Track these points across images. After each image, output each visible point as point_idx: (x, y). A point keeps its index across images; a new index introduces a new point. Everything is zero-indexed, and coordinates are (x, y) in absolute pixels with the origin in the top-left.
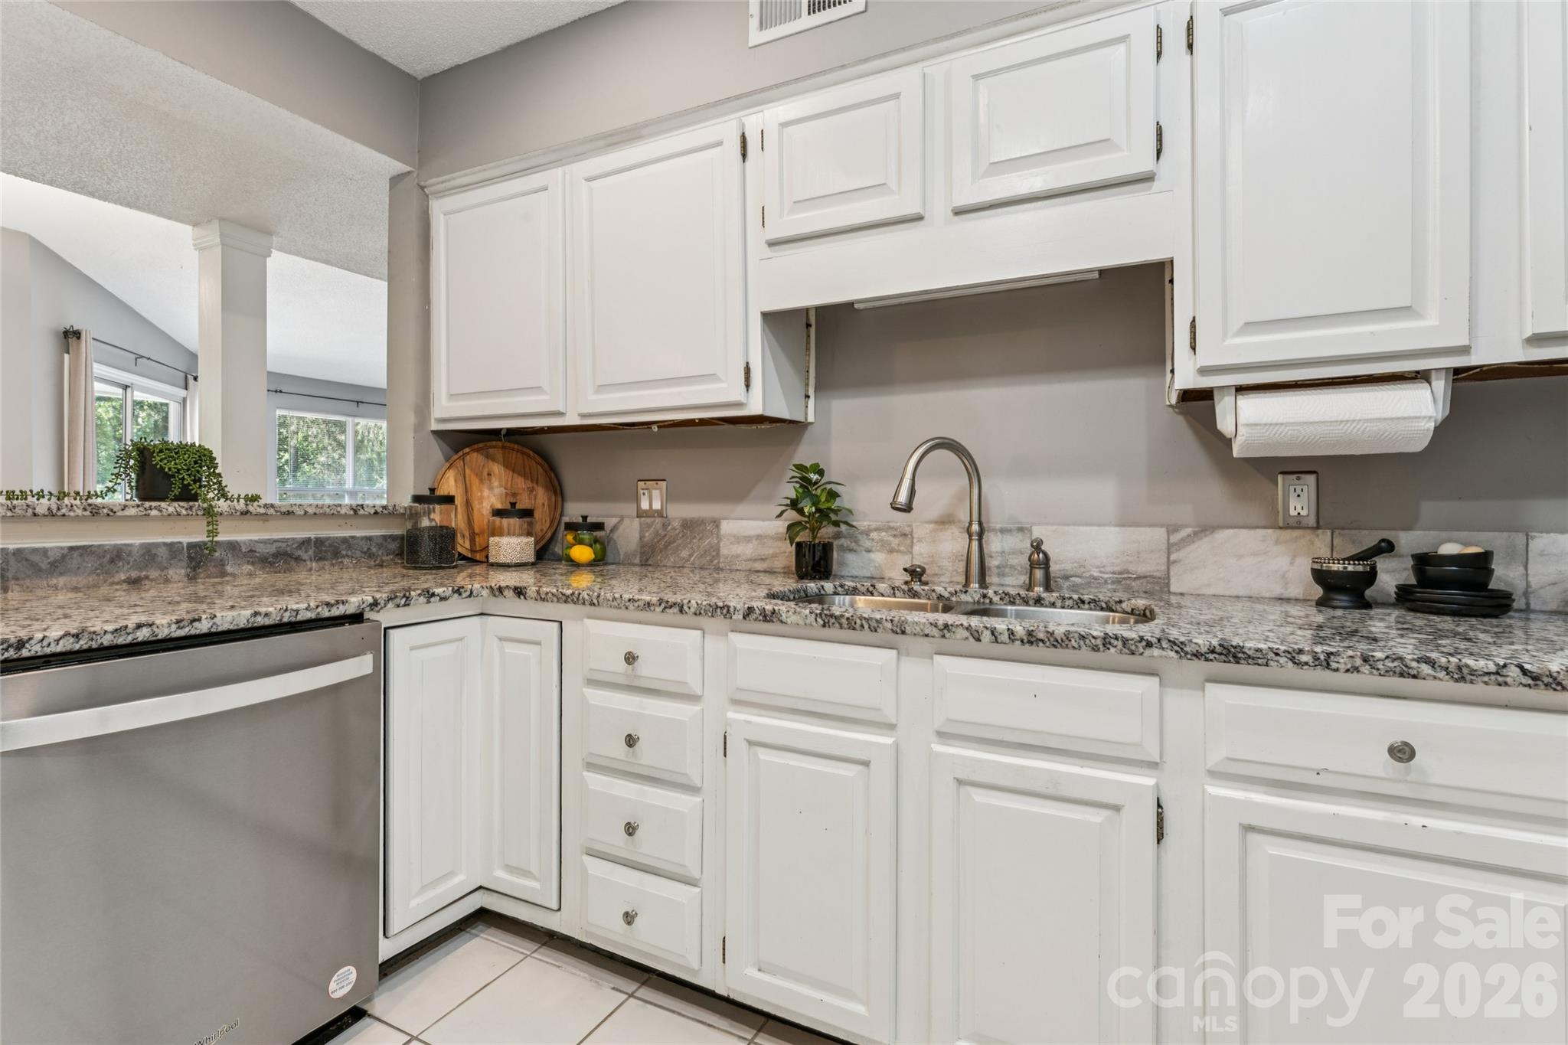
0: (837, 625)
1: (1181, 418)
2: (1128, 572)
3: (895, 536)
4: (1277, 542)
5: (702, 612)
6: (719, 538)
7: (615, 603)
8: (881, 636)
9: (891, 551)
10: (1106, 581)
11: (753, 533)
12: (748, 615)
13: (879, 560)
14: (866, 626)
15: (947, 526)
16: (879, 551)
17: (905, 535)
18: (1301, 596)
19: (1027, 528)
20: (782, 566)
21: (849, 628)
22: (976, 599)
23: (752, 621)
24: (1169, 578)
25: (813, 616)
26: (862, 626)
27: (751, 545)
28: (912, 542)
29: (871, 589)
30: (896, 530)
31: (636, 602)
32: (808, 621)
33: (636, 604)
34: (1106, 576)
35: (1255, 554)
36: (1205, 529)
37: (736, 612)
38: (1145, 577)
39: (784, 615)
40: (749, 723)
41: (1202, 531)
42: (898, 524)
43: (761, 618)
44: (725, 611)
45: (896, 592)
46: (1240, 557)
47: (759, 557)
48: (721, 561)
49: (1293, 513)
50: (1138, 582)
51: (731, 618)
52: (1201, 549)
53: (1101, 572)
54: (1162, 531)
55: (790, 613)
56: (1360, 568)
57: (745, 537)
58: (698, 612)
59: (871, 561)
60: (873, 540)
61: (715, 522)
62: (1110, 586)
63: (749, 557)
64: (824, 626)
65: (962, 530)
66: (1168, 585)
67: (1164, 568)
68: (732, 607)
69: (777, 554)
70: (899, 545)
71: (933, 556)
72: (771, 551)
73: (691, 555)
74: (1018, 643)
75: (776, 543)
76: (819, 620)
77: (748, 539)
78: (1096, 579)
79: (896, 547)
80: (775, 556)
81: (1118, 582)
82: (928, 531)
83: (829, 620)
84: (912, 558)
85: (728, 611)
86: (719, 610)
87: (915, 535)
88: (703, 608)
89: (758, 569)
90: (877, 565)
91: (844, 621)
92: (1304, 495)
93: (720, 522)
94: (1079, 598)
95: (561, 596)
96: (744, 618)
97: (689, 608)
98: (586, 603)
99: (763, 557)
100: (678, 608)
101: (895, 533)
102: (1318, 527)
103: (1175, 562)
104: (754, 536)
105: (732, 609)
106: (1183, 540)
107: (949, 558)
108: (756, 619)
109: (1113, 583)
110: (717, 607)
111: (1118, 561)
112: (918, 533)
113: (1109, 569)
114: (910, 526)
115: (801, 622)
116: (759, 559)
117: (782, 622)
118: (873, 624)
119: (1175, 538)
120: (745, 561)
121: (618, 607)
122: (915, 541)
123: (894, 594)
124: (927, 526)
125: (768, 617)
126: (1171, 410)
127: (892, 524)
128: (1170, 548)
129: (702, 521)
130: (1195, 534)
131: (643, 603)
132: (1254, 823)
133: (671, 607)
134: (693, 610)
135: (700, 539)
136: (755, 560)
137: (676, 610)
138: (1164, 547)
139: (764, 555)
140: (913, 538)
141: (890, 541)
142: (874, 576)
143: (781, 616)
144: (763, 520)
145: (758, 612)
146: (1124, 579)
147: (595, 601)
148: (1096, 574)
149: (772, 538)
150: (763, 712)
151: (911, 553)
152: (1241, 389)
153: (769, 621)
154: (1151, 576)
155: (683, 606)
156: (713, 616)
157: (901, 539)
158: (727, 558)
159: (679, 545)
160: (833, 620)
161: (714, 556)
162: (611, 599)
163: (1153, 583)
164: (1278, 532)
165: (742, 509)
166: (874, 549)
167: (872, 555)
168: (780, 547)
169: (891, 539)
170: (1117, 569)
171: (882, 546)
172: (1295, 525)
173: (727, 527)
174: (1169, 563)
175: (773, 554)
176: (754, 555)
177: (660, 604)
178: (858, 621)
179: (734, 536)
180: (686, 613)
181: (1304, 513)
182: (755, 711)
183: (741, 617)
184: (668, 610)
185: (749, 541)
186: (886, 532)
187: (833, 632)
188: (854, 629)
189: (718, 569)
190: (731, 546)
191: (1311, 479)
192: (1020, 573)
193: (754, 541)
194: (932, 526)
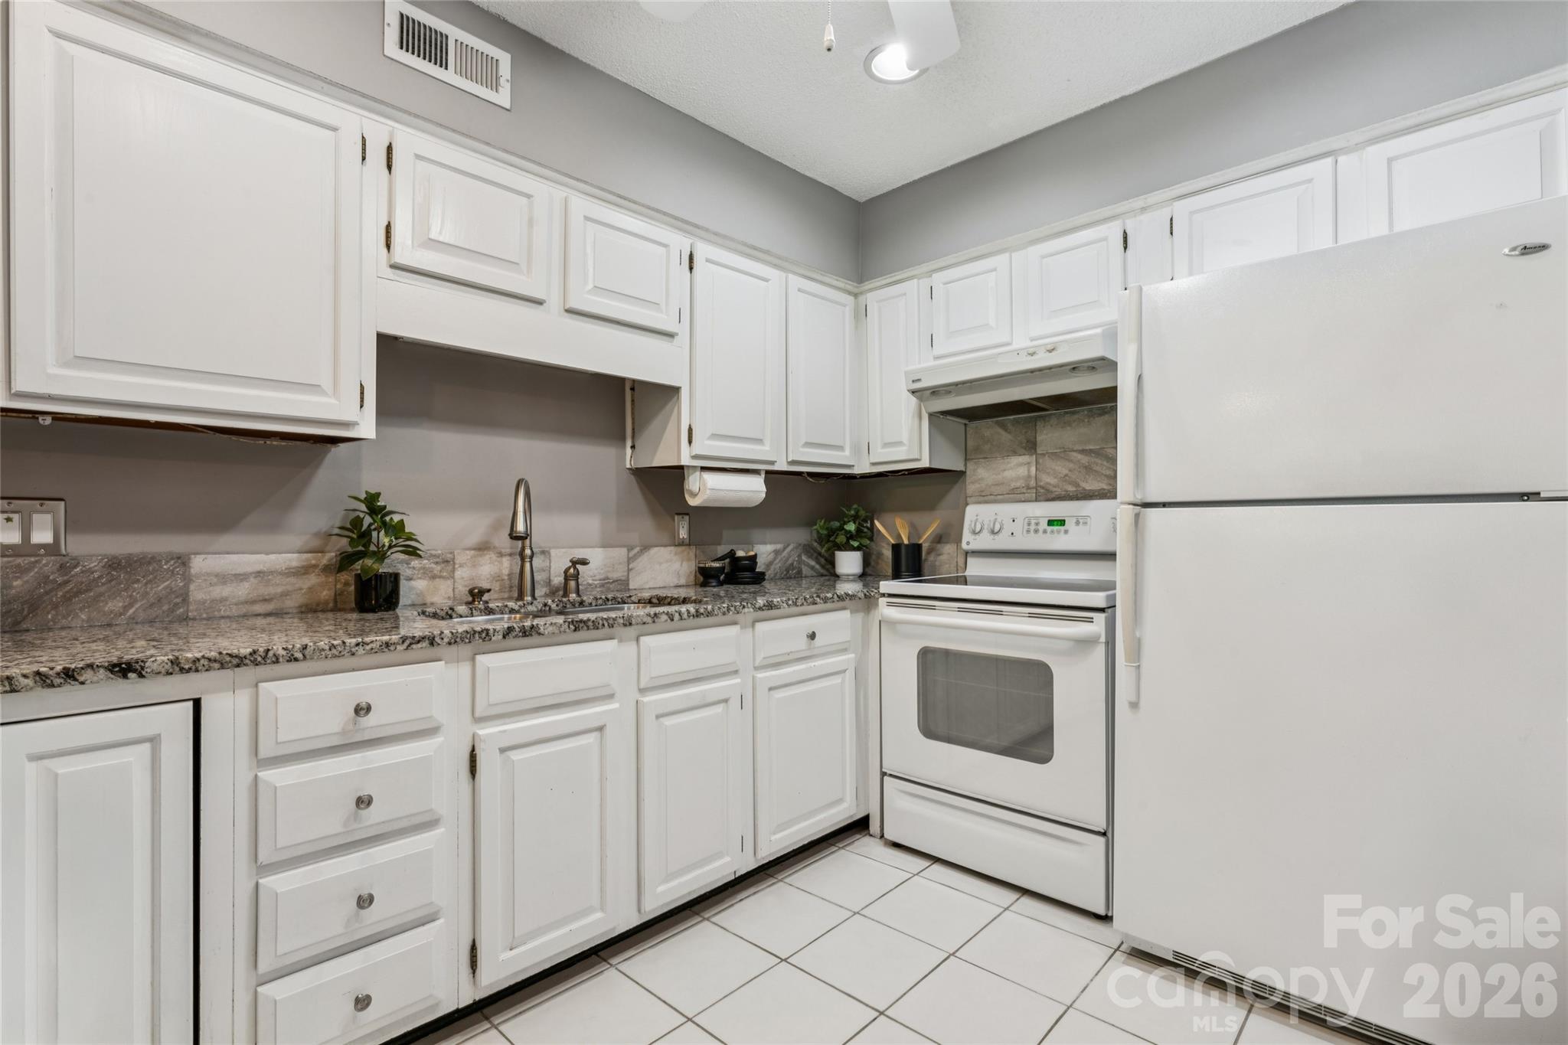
0: (585, 628)
1: (632, 477)
2: (608, 579)
3: (437, 563)
4: (676, 554)
5: (458, 640)
6: (188, 579)
7: (334, 651)
8: (619, 630)
9: (434, 577)
10: (596, 587)
11: (249, 569)
12: (508, 634)
13: (420, 587)
14: (606, 625)
15: (485, 552)
16: (420, 578)
17: (447, 561)
18: (685, 584)
19: (547, 551)
20: (297, 605)
21: (594, 629)
22: (540, 608)
23: (512, 639)
24: (628, 580)
25: (567, 624)
26: (603, 625)
27: (246, 585)
28: (454, 568)
29: (450, 612)
30: (438, 557)
31: (368, 644)
32: (562, 629)
33: (368, 648)
34: (596, 582)
35: (667, 561)
36: (645, 548)
37: (496, 634)
38: (617, 581)
39: (542, 628)
40: (505, 731)
41: (645, 549)
42: (440, 552)
43: (521, 634)
44: (484, 635)
45: (474, 611)
46: (660, 564)
47: (261, 598)
48: (191, 608)
49: (681, 537)
50: (613, 585)
51: (491, 639)
52: (643, 561)
53: (593, 580)
54: (625, 550)
55: (547, 625)
56: (718, 565)
57: (235, 575)
58: (453, 641)
59: (411, 588)
60: (414, 568)
61: (179, 558)
62: (599, 589)
63: (242, 599)
64: (575, 630)
65: (497, 555)
66: (628, 584)
67: (626, 574)
68: (492, 630)
69: (288, 591)
70: (441, 571)
71: (473, 579)
72: (279, 590)
73: (126, 608)
74: (692, 617)
75: (288, 580)
76: (571, 626)
77: (241, 577)
78: (590, 585)
79: (439, 574)
80: (285, 594)
81: (602, 586)
82: (469, 557)
83: (578, 626)
84: (454, 582)
85: (487, 634)
86: (477, 635)
87: (457, 562)
88: (459, 636)
89: (258, 612)
90: (418, 592)
91: (590, 624)
92: (685, 527)
93: (189, 559)
94: (606, 598)
95: (228, 659)
96: (504, 637)
97: (442, 639)
98: (281, 660)
99: (267, 597)
100: (427, 642)
101: (438, 560)
102: (689, 545)
103: (631, 569)
104: (251, 574)
105: (491, 632)
106: (635, 555)
107: (488, 579)
108: (516, 636)
109: (600, 587)
110: (475, 632)
111: (602, 572)
112: (459, 559)
113: (597, 577)
114: (451, 553)
115: (557, 631)
116: (260, 601)
117: (540, 634)
118: (611, 622)
119: (632, 554)
120: (236, 604)
121: (340, 656)
122: (456, 566)
123: (472, 613)
124: (468, 552)
125: (526, 633)
126: (628, 471)
127: (433, 552)
128: (630, 560)
129: (153, 558)
130: (641, 550)
131: (378, 643)
132: (773, 685)
133: (419, 642)
134: (446, 640)
135: (150, 581)
136: (253, 602)
137: (425, 644)
138: (626, 560)
139: (269, 595)
140: (454, 563)
141: (432, 568)
142: (416, 603)
143: (539, 629)
144: (267, 554)
145: (517, 629)
146: (606, 583)
147: (299, 655)
148: (590, 582)
149: (281, 573)
150: (507, 720)
151: (453, 577)
152: (704, 469)
153: (528, 636)
154: (620, 580)
155: (434, 638)
156: (470, 642)
157: (443, 565)
158: (204, 603)
159: (101, 594)
160: (581, 625)
161: (176, 604)
162: (327, 647)
163: (620, 584)
164: (677, 548)
165: (226, 540)
166: (415, 577)
167: (413, 583)
168: (295, 584)
169: (433, 565)
170: (602, 577)
171: (424, 573)
172: (681, 544)
173: (199, 564)
174: (629, 570)
175: (282, 592)
176: (251, 596)
177: (403, 642)
178: (601, 622)
179: (217, 576)
180: (439, 644)
181: (685, 537)
182: (502, 721)
183: (501, 637)
184: (414, 646)
185: (242, 580)
186: (427, 559)
187: (583, 634)
188: (598, 628)
189: (185, 619)
190: (211, 588)
191: (687, 518)
192: (542, 587)
193: (252, 579)
194: (473, 552)
